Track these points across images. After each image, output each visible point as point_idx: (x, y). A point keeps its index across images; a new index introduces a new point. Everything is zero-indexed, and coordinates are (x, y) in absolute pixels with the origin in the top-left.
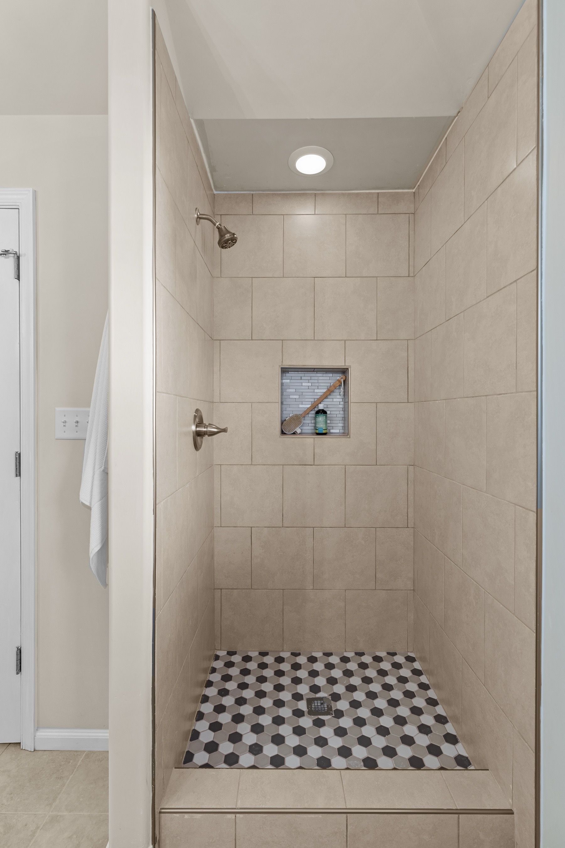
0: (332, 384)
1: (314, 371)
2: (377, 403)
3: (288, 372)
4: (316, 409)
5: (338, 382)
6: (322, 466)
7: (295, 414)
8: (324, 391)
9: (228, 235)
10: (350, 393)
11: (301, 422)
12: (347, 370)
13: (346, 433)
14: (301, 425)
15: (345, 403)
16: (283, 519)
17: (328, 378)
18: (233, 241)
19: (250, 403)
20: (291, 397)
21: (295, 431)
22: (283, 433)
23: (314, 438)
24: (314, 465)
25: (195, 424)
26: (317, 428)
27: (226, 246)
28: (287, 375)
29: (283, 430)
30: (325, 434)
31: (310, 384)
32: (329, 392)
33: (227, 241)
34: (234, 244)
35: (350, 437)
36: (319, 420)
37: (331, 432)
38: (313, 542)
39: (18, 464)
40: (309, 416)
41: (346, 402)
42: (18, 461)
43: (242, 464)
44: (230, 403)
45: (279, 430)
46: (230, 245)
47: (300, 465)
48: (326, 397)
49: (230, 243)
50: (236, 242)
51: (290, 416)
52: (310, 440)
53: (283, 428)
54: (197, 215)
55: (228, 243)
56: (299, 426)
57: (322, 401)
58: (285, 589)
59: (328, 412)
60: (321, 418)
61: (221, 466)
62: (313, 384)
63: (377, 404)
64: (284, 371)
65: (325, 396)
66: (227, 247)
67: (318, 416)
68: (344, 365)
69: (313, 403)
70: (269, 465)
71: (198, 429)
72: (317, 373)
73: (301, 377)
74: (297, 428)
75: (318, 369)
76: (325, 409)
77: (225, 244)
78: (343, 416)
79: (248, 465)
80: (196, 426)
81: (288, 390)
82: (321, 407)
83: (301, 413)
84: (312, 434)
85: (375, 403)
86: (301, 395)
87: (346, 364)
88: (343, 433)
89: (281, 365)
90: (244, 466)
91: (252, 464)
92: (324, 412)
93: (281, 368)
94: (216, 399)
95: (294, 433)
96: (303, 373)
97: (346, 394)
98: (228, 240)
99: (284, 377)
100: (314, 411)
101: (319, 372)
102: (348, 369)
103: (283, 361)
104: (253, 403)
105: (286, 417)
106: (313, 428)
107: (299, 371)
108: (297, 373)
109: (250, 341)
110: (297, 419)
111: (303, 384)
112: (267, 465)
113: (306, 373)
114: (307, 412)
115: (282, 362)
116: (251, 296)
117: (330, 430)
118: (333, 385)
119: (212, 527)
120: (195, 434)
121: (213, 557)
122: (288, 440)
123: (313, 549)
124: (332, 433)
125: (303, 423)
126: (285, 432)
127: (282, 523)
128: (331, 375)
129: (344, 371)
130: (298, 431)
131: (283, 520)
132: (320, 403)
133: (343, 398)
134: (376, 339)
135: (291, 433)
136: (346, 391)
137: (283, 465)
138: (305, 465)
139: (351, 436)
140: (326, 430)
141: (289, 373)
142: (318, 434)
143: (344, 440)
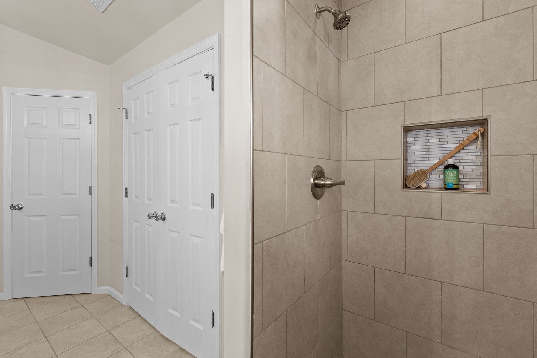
0: (465, 138)
1: (442, 127)
2: (533, 155)
3: (412, 130)
4: (445, 164)
5: (473, 135)
6: (451, 222)
7: (420, 170)
8: (456, 146)
9: (341, 15)
10: (491, 146)
11: (427, 177)
12: (486, 121)
13: (486, 189)
14: (427, 180)
15: (483, 157)
16: (406, 266)
17: (461, 132)
18: (346, 19)
19: (373, 161)
20: (416, 153)
21: (420, 185)
22: (406, 186)
23: (441, 193)
24: (441, 219)
25: (313, 177)
26: (446, 183)
27: (340, 26)
28: (412, 133)
29: (407, 184)
30: (457, 189)
31: (438, 140)
32: (462, 147)
33: (340, 21)
34: (348, 23)
35: (490, 194)
36: (448, 175)
37: (464, 187)
38: (441, 296)
39: (212, 201)
40: (437, 171)
41: (486, 156)
42: (212, 199)
43: (366, 212)
44: (355, 160)
45: (402, 184)
46: (344, 25)
47: (425, 218)
48: (458, 152)
49: (343, 22)
50: (349, 20)
51: (415, 171)
52: (436, 196)
53: (406, 182)
54: (316, 10)
55: (341, 23)
56: (425, 181)
57: (453, 156)
58: (408, 332)
59: (460, 167)
60: (451, 173)
61: (347, 212)
62: (441, 140)
63: (533, 157)
64: (407, 130)
65: (458, 150)
66: (342, 28)
67: (447, 171)
68: (481, 115)
69: (441, 158)
70: (391, 215)
71: (316, 182)
72: (446, 129)
73: (427, 134)
74: (422, 183)
75: (447, 124)
76: (456, 164)
77: (339, 24)
78: (482, 171)
79: (371, 213)
80: (314, 179)
81: (412, 148)
82: (451, 162)
83: (428, 168)
84: (441, 189)
85: (532, 155)
86: (428, 151)
87: (484, 115)
88: (482, 189)
89: (403, 124)
90: (367, 214)
91: (374, 213)
92: (454, 167)
93: (403, 127)
94: (344, 158)
95: (419, 187)
96: (429, 130)
97: (485, 147)
98: (341, 19)
99: (408, 137)
100: (443, 166)
101: (448, 127)
102: (487, 119)
103: (406, 121)
104: (375, 160)
105: (411, 173)
106: (442, 183)
107: (424, 128)
108: (423, 130)
109: (373, 107)
110: (423, 174)
111: (430, 141)
112: (390, 215)
113: (433, 129)
114: (434, 168)
115: (404, 121)
116: (373, 69)
117: (464, 185)
118: (467, 139)
119: (340, 260)
120: (313, 185)
121: (340, 284)
122: (411, 194)
123: (441, 303)
124: (466, 189)
125: (429, 178)
126: (409, 186)
127: (405, 270)
128: (465, 129)
129: (482, 123)
130: (424, 185)
131: (406, 268)
132: (451, 158)
133: (482, 151)
134: (532, 80)
135: (415, 187)
136: (486, 144)
137: (406, 217)
138: (430, 219)
139: (492, 192)
140: (457, 186)
141: (414, 131)
142: (447, 189)
143: (481, 197)
